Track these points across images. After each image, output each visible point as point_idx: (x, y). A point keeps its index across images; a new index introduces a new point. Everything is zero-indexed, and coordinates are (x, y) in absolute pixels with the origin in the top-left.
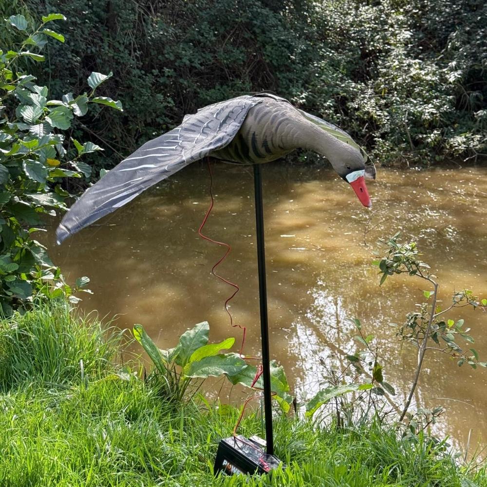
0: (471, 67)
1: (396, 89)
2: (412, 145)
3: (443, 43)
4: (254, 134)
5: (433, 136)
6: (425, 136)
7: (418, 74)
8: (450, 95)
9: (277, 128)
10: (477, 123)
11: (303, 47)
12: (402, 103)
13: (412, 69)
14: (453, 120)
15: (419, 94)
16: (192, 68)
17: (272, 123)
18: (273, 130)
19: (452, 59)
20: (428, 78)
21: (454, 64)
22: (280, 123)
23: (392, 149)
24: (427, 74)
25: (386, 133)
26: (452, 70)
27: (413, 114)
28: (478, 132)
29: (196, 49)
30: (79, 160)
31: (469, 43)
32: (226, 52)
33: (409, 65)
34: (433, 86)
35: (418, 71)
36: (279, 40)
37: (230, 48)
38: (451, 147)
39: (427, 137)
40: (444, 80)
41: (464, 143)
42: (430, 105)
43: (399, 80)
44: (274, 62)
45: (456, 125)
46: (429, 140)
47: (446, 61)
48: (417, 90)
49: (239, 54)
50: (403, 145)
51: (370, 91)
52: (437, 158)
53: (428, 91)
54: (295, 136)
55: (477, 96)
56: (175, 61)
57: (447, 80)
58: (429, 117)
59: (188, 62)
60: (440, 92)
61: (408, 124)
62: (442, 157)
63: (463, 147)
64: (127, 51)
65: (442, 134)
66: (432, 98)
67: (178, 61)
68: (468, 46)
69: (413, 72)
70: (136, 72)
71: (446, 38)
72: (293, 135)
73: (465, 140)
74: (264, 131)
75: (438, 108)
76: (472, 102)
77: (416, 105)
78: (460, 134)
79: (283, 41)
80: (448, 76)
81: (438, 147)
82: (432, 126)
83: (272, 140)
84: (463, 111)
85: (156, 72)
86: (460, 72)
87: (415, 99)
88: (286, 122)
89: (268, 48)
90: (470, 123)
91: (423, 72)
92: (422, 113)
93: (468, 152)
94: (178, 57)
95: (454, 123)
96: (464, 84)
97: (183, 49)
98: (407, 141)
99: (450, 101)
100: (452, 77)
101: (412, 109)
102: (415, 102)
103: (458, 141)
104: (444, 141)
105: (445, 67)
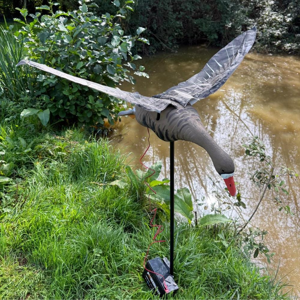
0: (296, 16)
1: (266, 23)
2: (269, 45)
3: (286, 6)
4: (167, 130)
5: (278, 43)
6: (275, 42)
7: (275, 18)
8: (286, 27)
9: (181, 130)
10: (296, 38)
11: (232, 5)
12: (267, 29)
13: (273, 16)
14: (286, 36)
15: (275, 26)
16: (191, 11)
17: (178, 125)
18: (179, 130)
19: (289, 13)
20: (279, 20)
21: (289, 15)
22: (183, 126)
23: (262, 46)
24: (278, 18)
25: (260, 40)
26: (289, 17)
27: (271, 34)
28: (296, 42)
29: (193, 5)
30: (132, 62)
31: (296, 7)
32: (204, 6)
33: (272, 14)
34: (280, 23)
35: (275, 17)
36: (224, 2)
37: (205, 4)
38: (285, 47)
39: (276, 43)
40: (285, 21)
41: (290, 46)
42: (278, 31)
43: (268, 20)
44: (221, 11)
45: (287, 39)
46: (276, 44)
47: (286, 13)
48: (274, 24)
49: (208, 7)
50: (266, 46)
51: (256, 23)
52: (279, 51)
53: (278, 25)
54: (191, 137)
55: (297, 28)
56: (185, 9)
57: (286, 21)
58: (277, 35)
59: (189, 10)
60: (283, 25)
61: (269, 37)
62: (281, 51)
63: (289, 48)
64: (168, 6)
65: (282, 42)
66: (280, 27)
67: (186, 9)
68: (296, 8)
69: (273, 17)
70: (171, 13)
71: (288, 4)
72: (190, 136)
73: (290, 45)
74: (173, 130)
75: (281, 32)
76: (295, 30)
77: (273, 30)
78: (289, 43)
79: (225, 3)
80: (286, 19)
81: (279, 47)
82: (278, 38)
83: (177, 136)
84: (291, 33)
85: (177, 13)
86: (291, 18)
87: (273, 28)
88: (187, 126)
89: (220, 5)
90: (293, 38)
91: (277, 17)
92: (275, 33)
93: (291, 50)
94: (186, 7)
95: (287, 37)
96: (293, 23)
97: (188, 5)
98: (267, 44)
99: (286, 29)
100: (288, 20)
101: (271, 32)
102: (273, 29)
103: (287, 46)
104: (282, 45)
105: (286, 15)
